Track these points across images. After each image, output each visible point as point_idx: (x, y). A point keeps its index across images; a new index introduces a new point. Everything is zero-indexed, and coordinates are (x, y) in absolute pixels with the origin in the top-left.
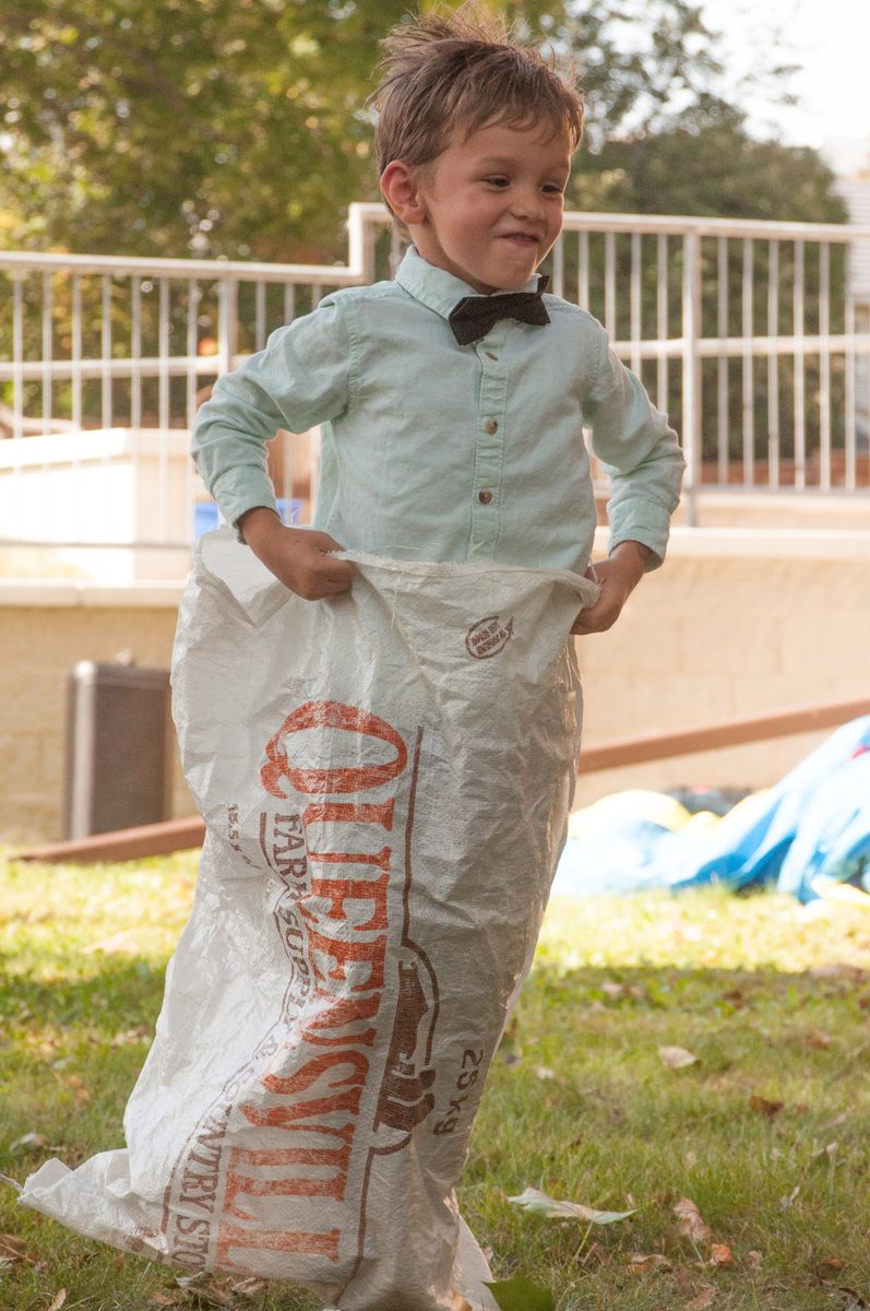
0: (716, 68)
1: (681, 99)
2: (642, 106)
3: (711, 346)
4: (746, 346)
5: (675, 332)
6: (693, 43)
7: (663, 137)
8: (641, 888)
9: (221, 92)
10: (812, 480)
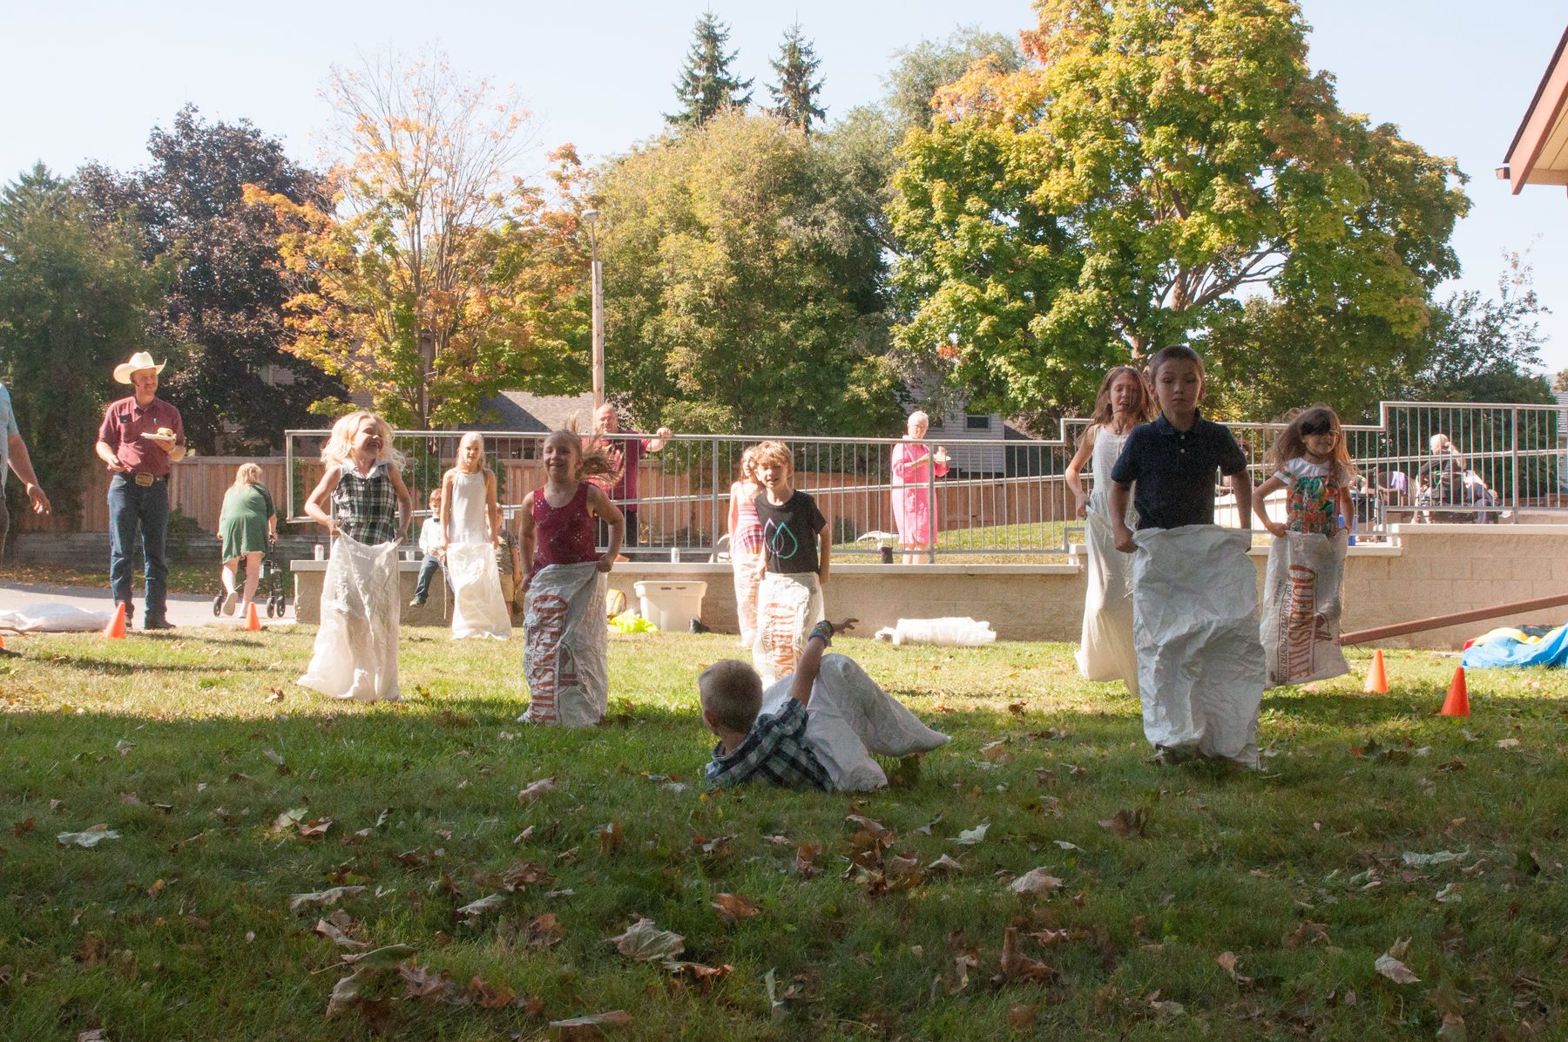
0: (1505, 349)
1: (1491, 361)
2: (1476, 364)
3: (1522, 453)
4: (1538, 452)
5: (1508, 447)
6: (1496, 340)
7: (1483, 376)
8: (1508, 666)
9: (1314, 363)
10: (1553, 503)
